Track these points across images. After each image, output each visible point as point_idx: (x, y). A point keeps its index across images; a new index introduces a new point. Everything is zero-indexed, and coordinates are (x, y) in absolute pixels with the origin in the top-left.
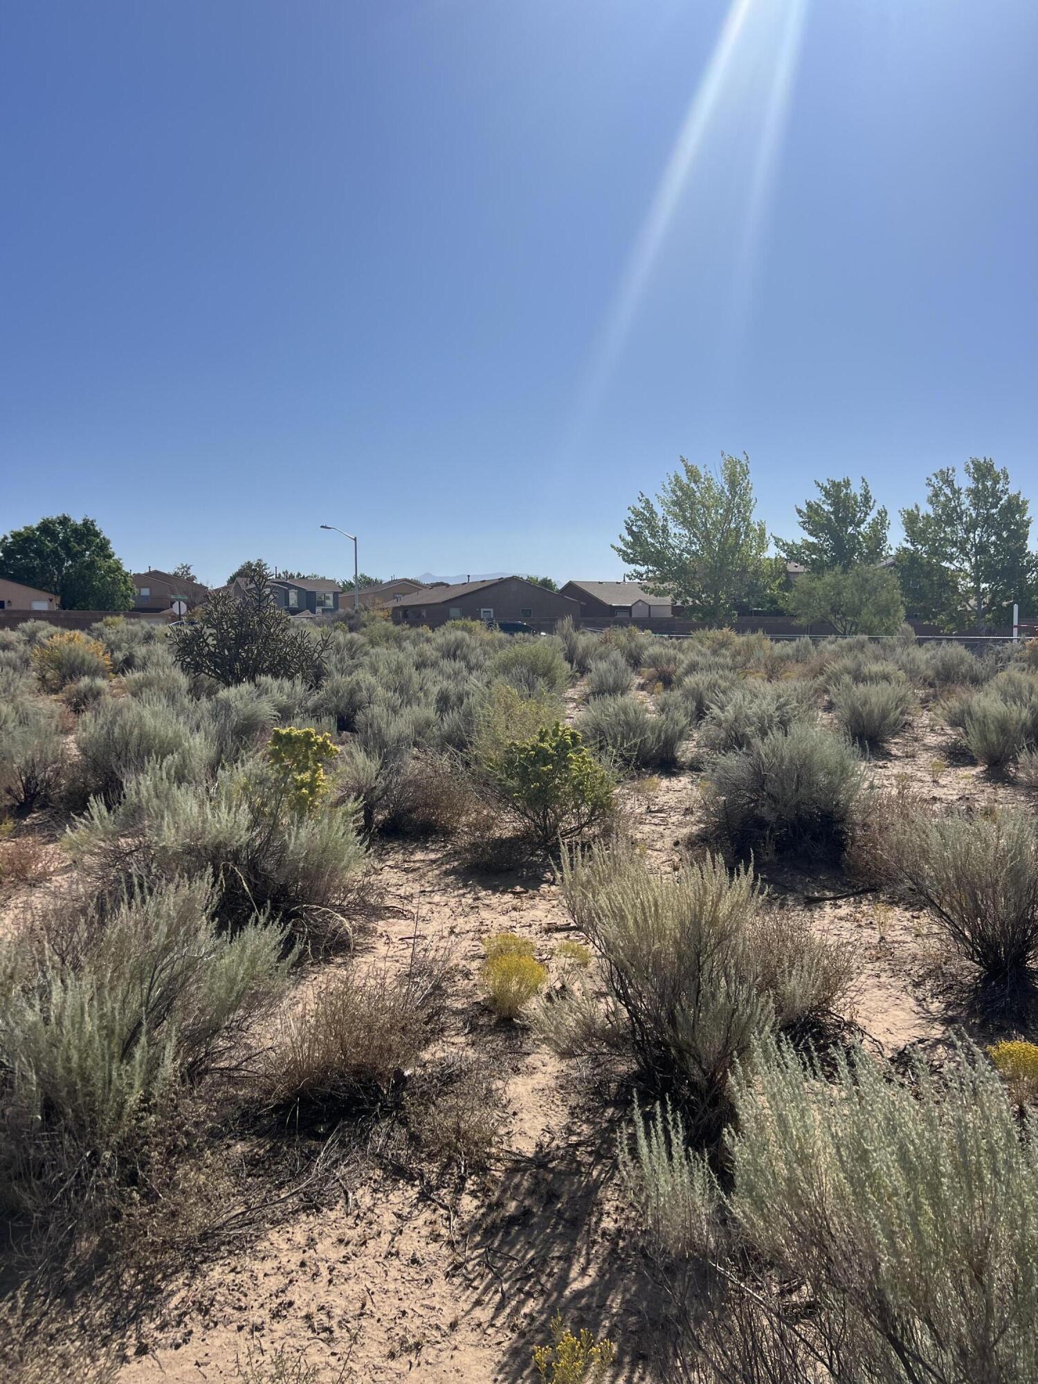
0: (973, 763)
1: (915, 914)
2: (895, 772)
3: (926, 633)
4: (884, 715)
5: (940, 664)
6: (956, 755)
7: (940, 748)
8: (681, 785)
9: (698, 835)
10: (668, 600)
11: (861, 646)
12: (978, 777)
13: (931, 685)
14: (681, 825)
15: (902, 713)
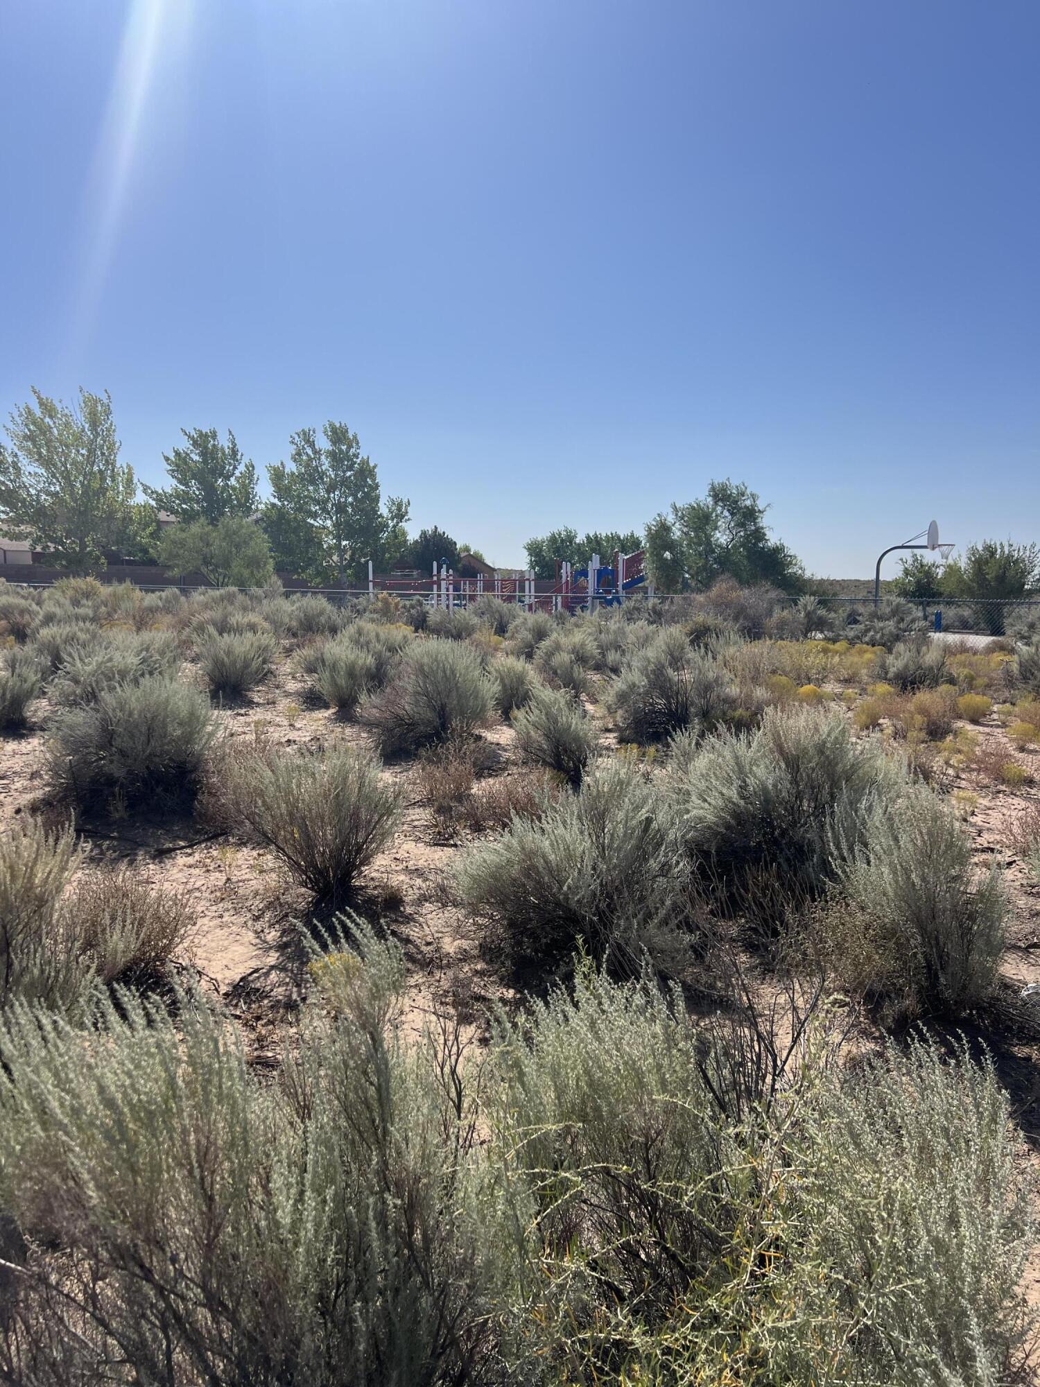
0: (327, 706)
1: (261, 852)
2: (256, 718)
3: (293, 586)
4: (246, 665)
5: (302, 615)
6: (312, 699)
7: (298, 694)
8: (29, 747)
9: (44, 800)
10: (26, 545)
11: (230, 598)
12: (329, 719)
13: (295, 635)
14: (25, 790)
15: (264, 662)
